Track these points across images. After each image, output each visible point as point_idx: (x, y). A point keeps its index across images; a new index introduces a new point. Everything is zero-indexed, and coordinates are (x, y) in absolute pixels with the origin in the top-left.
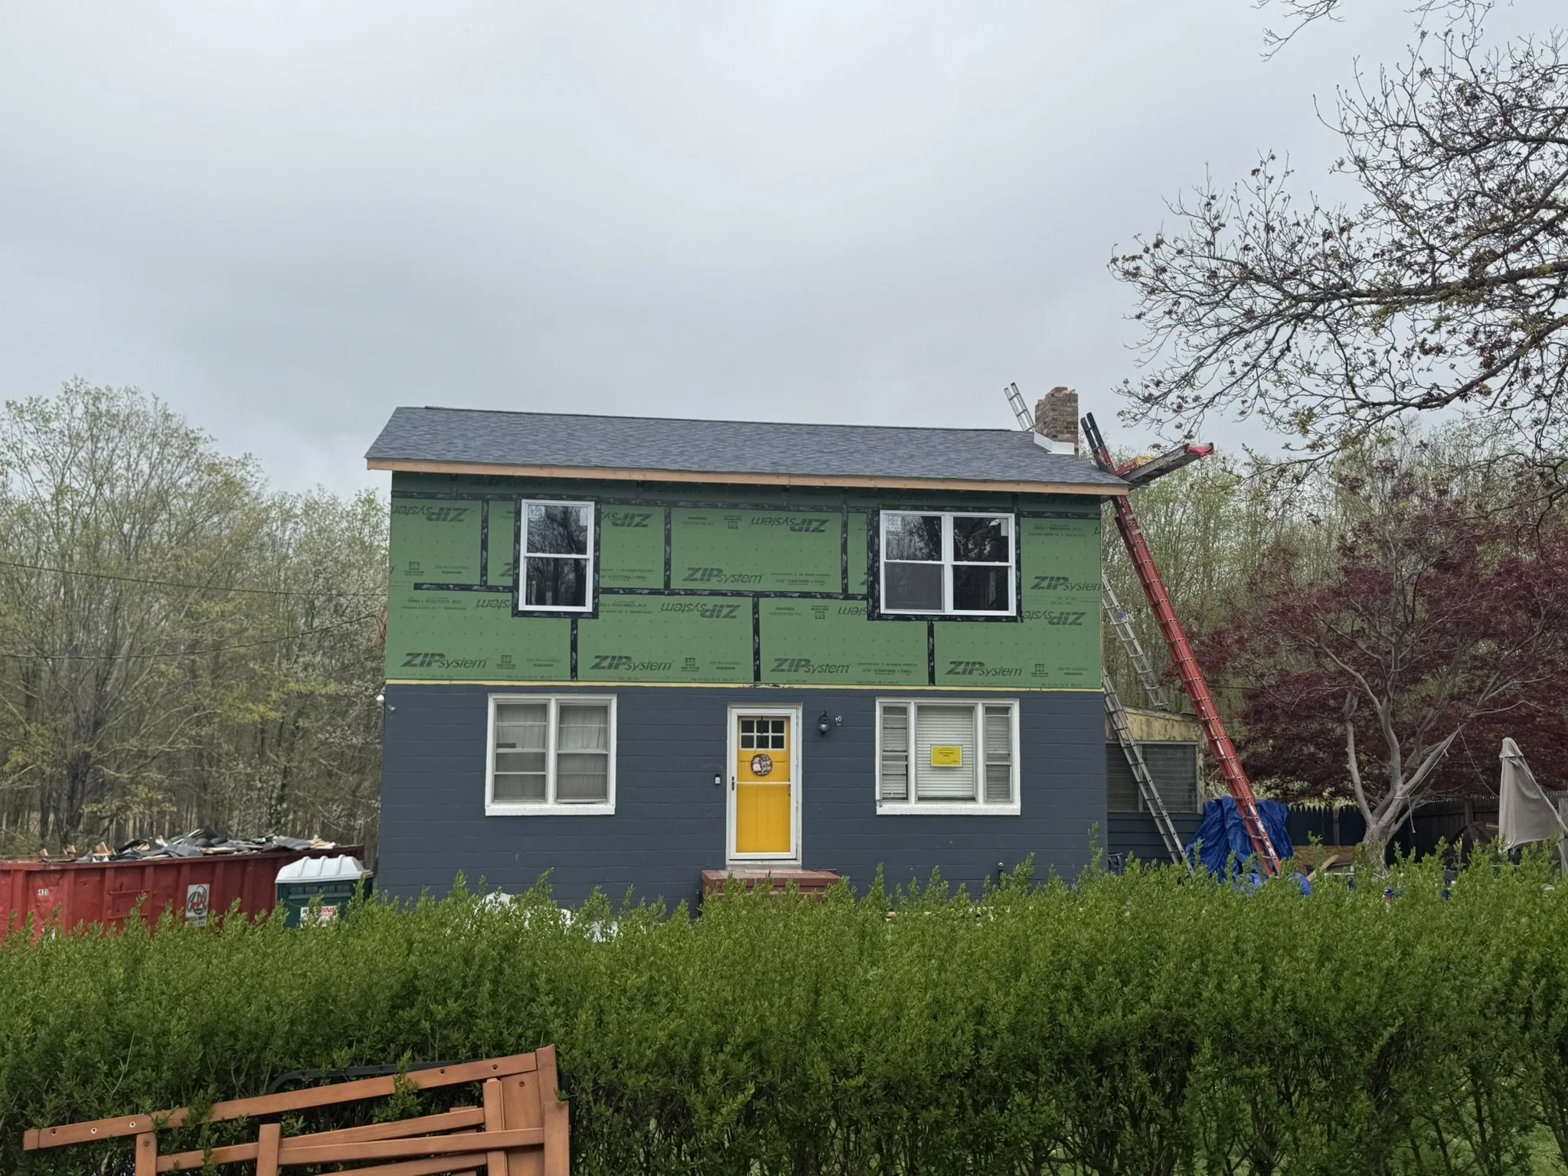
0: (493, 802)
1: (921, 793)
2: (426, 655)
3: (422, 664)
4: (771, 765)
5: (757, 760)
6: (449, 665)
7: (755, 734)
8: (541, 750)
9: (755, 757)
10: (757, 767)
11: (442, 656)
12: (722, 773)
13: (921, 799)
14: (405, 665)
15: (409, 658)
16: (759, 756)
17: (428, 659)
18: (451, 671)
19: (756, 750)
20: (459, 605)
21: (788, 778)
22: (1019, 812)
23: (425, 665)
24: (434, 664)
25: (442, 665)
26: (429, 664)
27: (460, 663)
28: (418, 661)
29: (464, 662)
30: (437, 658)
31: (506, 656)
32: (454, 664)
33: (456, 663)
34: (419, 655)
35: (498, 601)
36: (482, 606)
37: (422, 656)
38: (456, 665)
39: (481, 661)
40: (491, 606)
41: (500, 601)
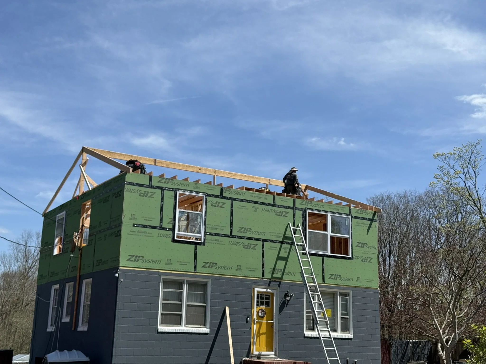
0: (161, 325)
2: (137, 256)
3: (135, 260)
4: (265, 313)
5: (260, 311)
6: (146, 262)
7: (260, 300)
8: (180, 303)
10: (260, 314)
11: (143, 257)
12: (250, 316)
16: (261, 309)
17: (137, 258)
18: (147, 264)
20: (151, 235)
21: (272, 319)
22: (352, 337)
23: (136, 261)
24: (140, 261)
25: (143, 261)
26: (138, 261)
27: (150, 261)
28: (133, 259)
29: (152, 261)
30: (141, 258)
31: (169, 259)
32: (148, 261)
33: (149, 261)
34: (134, 256)
35: (166, 234)
36: (160, 236)
37: (135, 257)
38: (149, 262)
39: (159, 261)
40: (163, 236)
41: (167, 235)
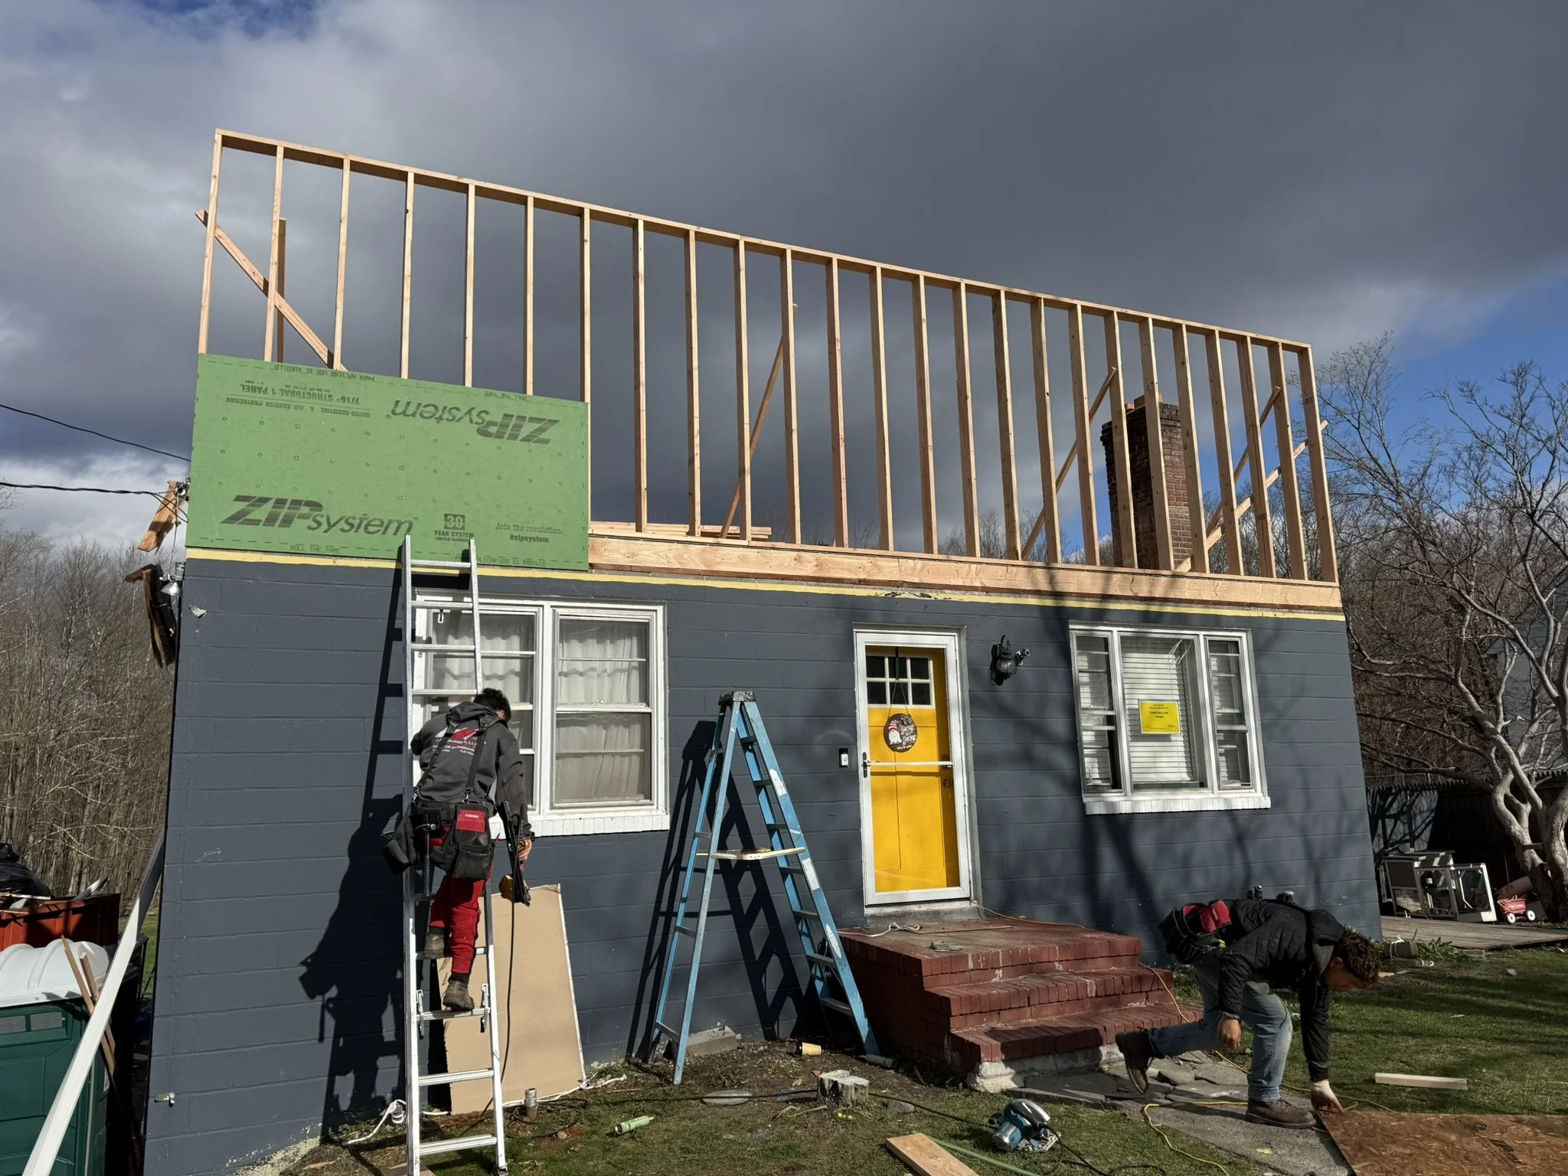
1: (1137, 777)
2: (280, 502)
3: (271, 520)
4: (915, 732)
5: (894, 724)
6: (330, 526)
7: (888, 680)
8: (524, 706)
9: (890, 719)
10: (895, 737)
11: (315, 506)
12: (850, 749)
13: (1138, 787)
14: (232, 519)
15: (242, 505)
16: (897, 717)
17: (284, 512)
18: (336, 538)
19: (891, 707)
20: (353, 408)
21: (945, 754)
22: (1266, 803)
23: (278, 522)
24: (297, 523)
25: (314, 525)
26: (287, 522)
27: (356, 523)
28: (261, 513)
29: (365, 522)
30: (305, 510)
31: (455, 516)
32: (343, 525)
33: (347, 522)
34: (264, 500)
35: (436, 408)
36: (404, 413)
37: (271, 503)
38: (347, 527)
39: (400, 524)
40: (421, 415)
41: (440, 408)
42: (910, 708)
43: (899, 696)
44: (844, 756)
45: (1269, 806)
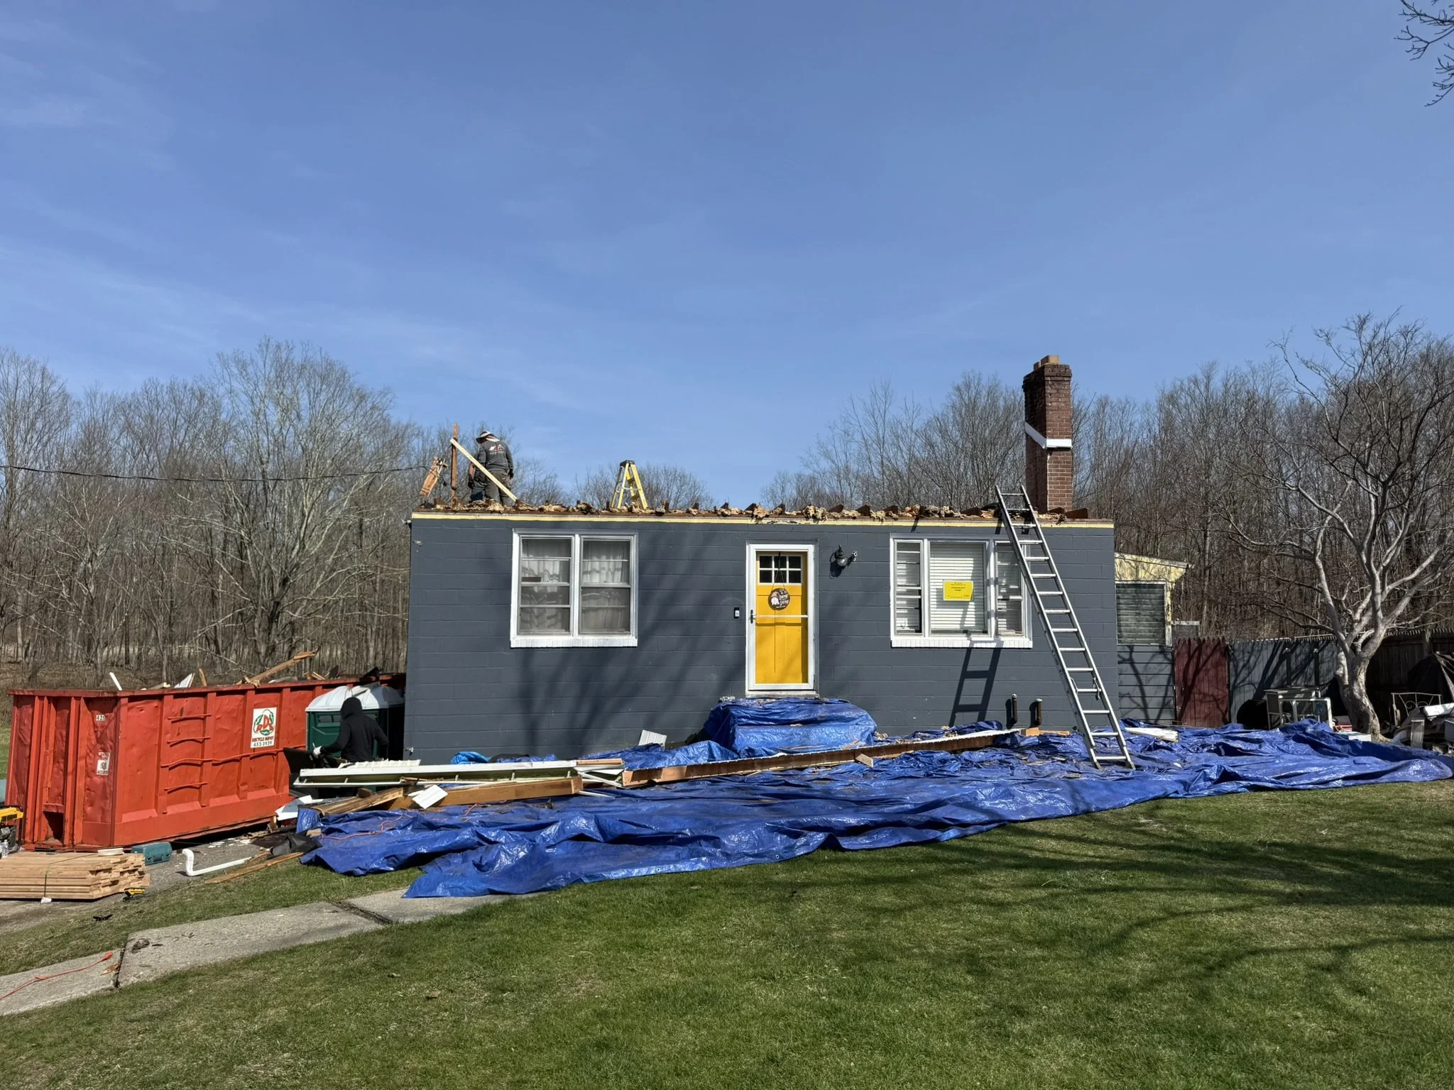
0: (518, 634)
1: (933, 627)
4: (789, 598)
5: (775, 594)
7: (773, 569)
8: (566, 584)
9: (773, 592)
10: (775, 601)
12: (741, 607)
13: (935, 632)
16: (777, 590)
19: (773, 585)
21: (805, 611)
22: (1030, 645)
42: (787, 585)
43: (780, 578)
44: (737, 612)
45: (1031, 646)
